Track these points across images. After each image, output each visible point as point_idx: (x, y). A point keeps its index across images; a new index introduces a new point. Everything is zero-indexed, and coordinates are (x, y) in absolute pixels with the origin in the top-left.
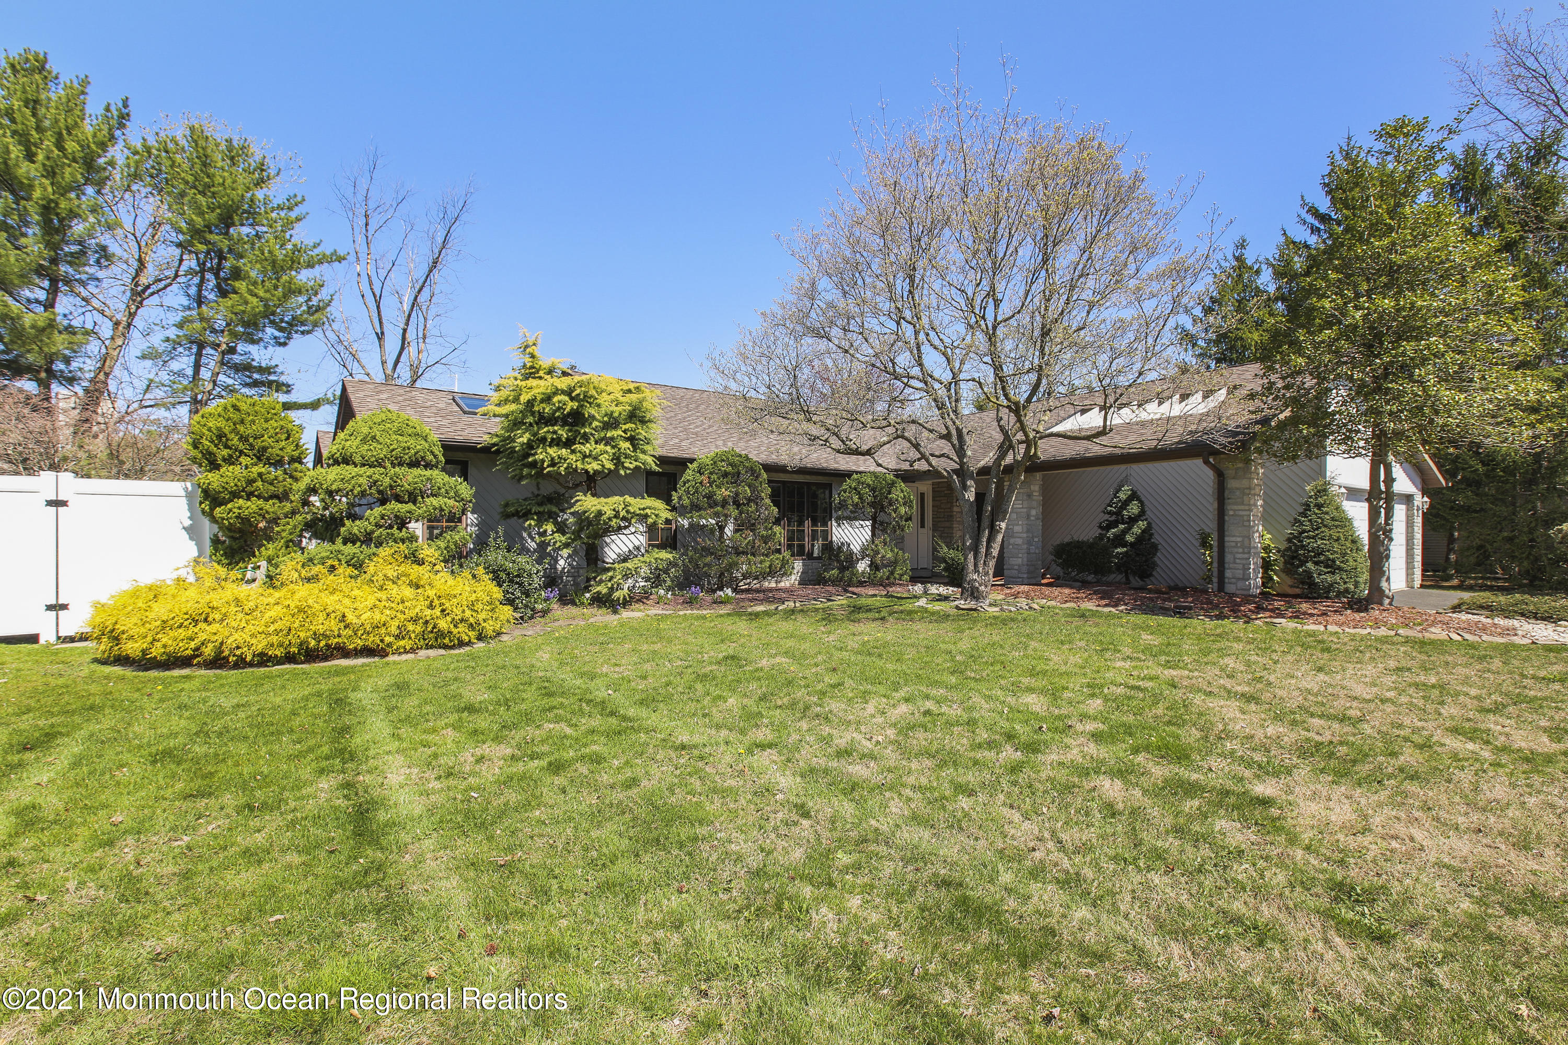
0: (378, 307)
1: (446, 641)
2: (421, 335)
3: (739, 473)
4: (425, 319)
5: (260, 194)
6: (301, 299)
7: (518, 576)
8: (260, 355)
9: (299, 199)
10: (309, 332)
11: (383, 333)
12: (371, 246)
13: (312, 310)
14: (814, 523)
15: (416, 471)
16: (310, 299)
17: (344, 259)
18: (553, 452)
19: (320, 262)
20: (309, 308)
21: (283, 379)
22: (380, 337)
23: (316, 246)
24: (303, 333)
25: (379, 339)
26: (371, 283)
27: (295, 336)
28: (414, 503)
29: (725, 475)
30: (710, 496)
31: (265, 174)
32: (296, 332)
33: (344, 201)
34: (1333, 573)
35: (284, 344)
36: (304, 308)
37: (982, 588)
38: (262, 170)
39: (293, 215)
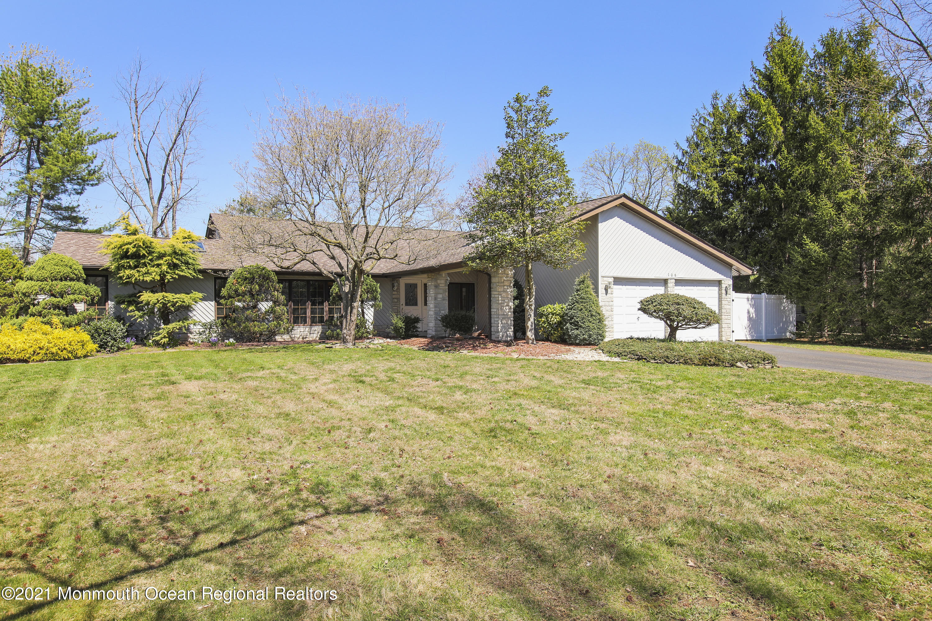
0: (146, 162)
1: (57, 358)
2: (178, 177)
3: (254, 278)
4: (181, 166)
5: (60, 100)
6: (84, 166)
7: (108, 331)
8: (65, 200)
9: (86, 100)
10: (96, 184)
11: (150, 179)
12: (141, 121)
13: (91, 173)
14: (313, 304)
15: (64, 283)
16: (89, 166)
17: (115, 137)
18: (128, 272)
19: (99, 140)
20: (89, 171)
21: (80, 215)
22: (149, 181)
23: (95, 131)
24: (92, 185)
25: (148, 182)
26: (141, 146)
27: (86, 187)
28: (62, 297)
29: (246, 279)
30: (236, 291)
31: (63, 87)
32: (88, 185)
33: (124, 91)
34: (577, 329)
35: (81, 193)
36: (87, 171)
37: (348, 337)
38: (61, 85)
39: (81, 110)
